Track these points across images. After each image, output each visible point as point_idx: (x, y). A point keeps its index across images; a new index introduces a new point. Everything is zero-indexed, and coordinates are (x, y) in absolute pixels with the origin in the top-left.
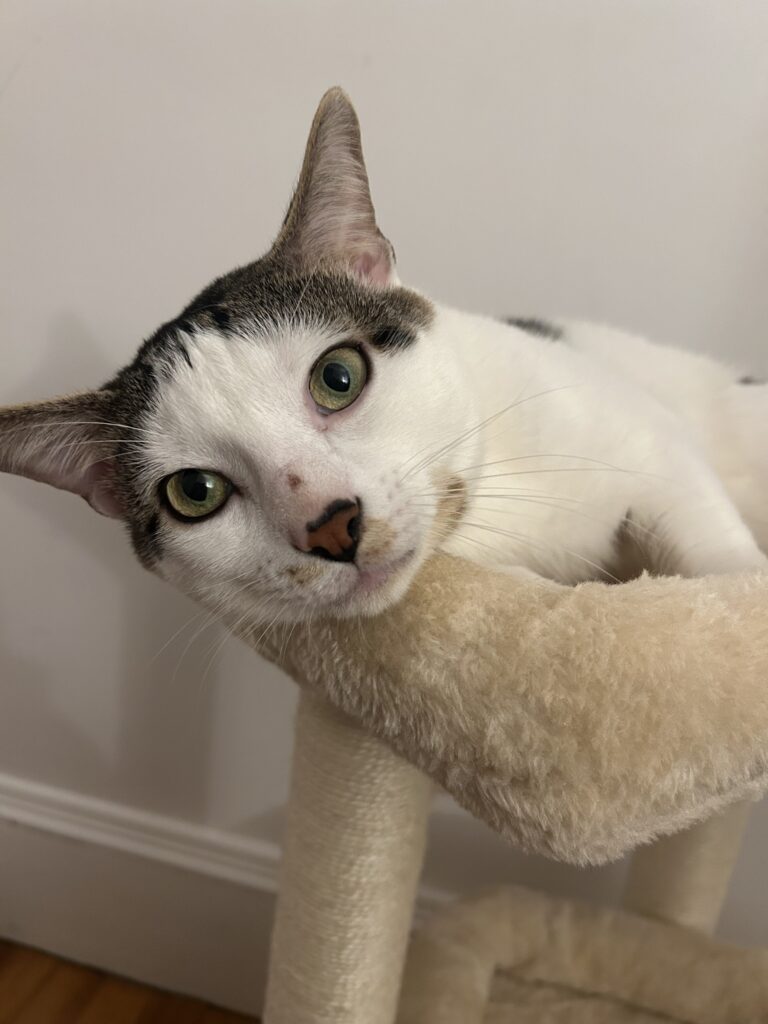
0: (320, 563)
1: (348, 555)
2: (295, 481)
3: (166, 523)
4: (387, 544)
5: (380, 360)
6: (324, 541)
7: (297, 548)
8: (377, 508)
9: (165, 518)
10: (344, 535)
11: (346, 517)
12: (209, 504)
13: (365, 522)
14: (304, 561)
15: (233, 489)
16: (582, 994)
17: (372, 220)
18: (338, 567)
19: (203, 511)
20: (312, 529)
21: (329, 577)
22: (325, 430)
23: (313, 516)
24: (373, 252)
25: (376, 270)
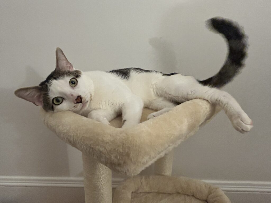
0: (78, 104)
1: (81, 102)
2: (72, 95)
4: (85, 100)
5: (78, 79)
6: (78, 101)
7: (75, 103)
8: (83, 96)
9: (54, 105)
10: (80, 100)
12: (61, 102)
13: (82, 98)
14: (76, 104)
15: (63, 99)
16: (149, 193)
17: (68, 62)
18: (80, 104)
19: (59, 103)
20: (76, 100)
21: (80, 105)
22: (73, 89)
23: (76, 98)
24: (70, 66)
25: (71, 68)
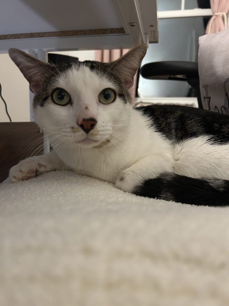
2: (87, 108)
3: (50, 100)
5: (118, 100)
6: (85, 125)
9: (50, 99)
11: (92, 123)
12: (62, 102)
13: (95, 127)
14: (77, 127)
15: (70, 103)
18: (84, 132)
19: (59, 103)
21: (81, 134)
